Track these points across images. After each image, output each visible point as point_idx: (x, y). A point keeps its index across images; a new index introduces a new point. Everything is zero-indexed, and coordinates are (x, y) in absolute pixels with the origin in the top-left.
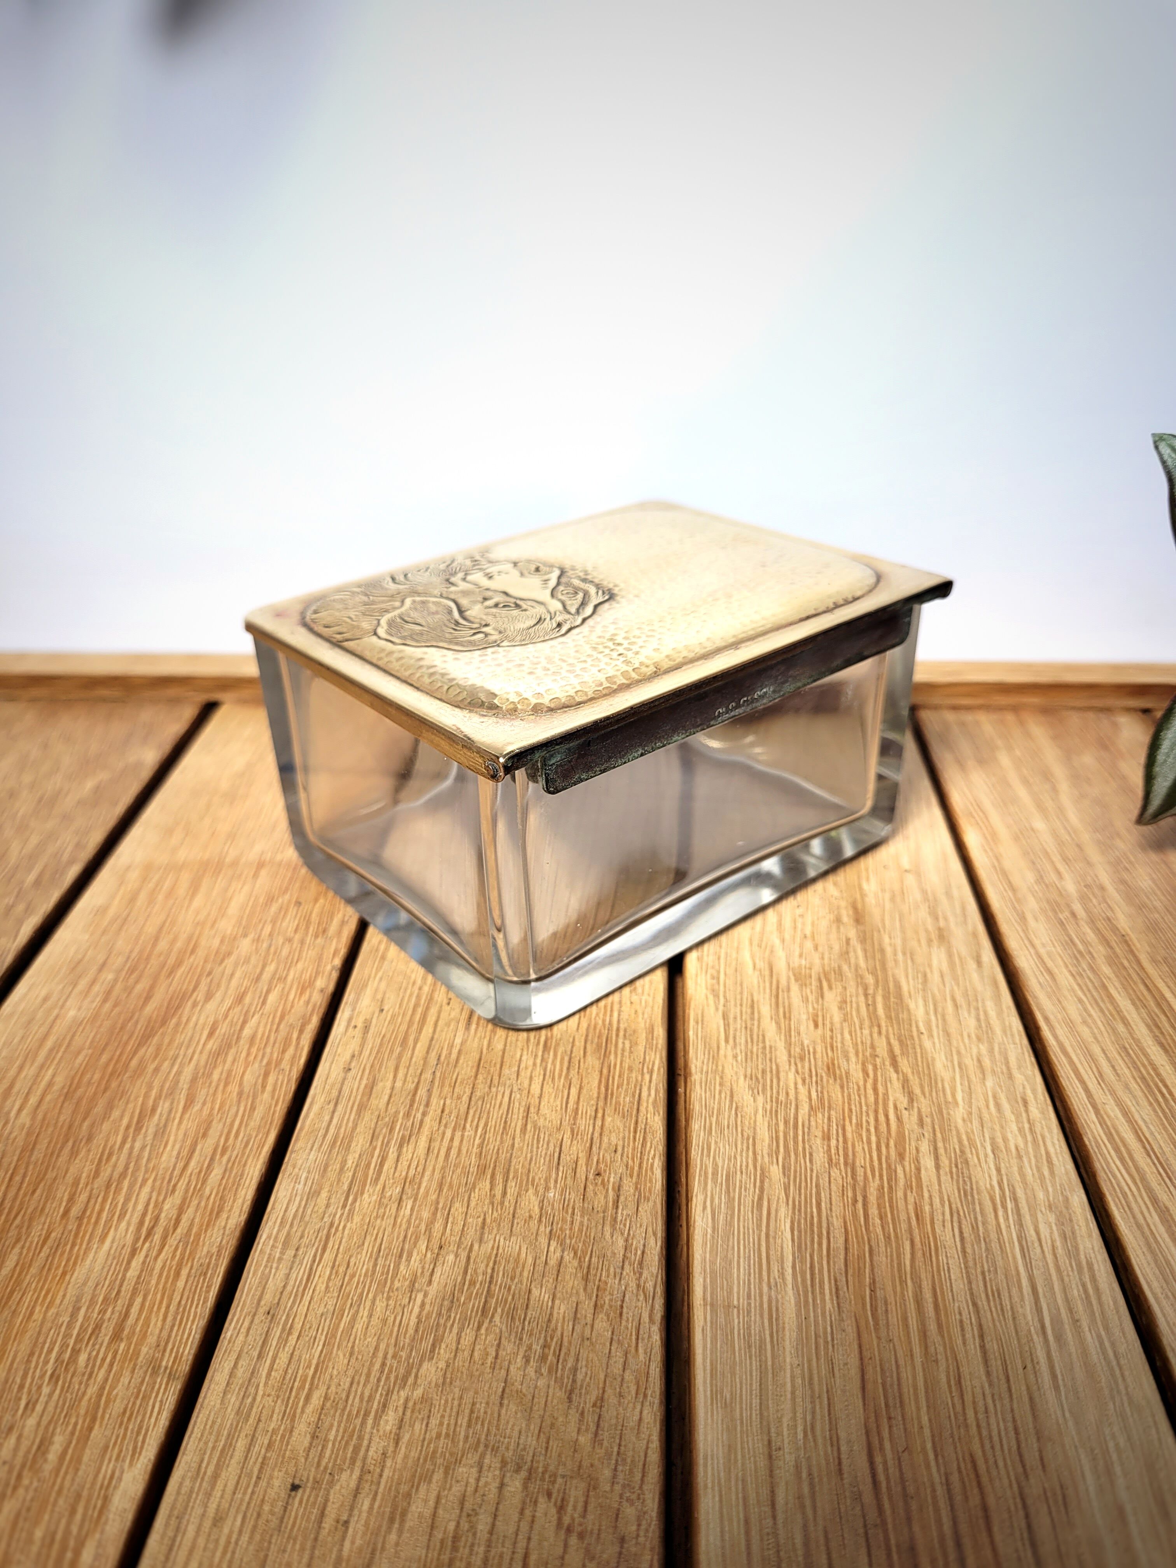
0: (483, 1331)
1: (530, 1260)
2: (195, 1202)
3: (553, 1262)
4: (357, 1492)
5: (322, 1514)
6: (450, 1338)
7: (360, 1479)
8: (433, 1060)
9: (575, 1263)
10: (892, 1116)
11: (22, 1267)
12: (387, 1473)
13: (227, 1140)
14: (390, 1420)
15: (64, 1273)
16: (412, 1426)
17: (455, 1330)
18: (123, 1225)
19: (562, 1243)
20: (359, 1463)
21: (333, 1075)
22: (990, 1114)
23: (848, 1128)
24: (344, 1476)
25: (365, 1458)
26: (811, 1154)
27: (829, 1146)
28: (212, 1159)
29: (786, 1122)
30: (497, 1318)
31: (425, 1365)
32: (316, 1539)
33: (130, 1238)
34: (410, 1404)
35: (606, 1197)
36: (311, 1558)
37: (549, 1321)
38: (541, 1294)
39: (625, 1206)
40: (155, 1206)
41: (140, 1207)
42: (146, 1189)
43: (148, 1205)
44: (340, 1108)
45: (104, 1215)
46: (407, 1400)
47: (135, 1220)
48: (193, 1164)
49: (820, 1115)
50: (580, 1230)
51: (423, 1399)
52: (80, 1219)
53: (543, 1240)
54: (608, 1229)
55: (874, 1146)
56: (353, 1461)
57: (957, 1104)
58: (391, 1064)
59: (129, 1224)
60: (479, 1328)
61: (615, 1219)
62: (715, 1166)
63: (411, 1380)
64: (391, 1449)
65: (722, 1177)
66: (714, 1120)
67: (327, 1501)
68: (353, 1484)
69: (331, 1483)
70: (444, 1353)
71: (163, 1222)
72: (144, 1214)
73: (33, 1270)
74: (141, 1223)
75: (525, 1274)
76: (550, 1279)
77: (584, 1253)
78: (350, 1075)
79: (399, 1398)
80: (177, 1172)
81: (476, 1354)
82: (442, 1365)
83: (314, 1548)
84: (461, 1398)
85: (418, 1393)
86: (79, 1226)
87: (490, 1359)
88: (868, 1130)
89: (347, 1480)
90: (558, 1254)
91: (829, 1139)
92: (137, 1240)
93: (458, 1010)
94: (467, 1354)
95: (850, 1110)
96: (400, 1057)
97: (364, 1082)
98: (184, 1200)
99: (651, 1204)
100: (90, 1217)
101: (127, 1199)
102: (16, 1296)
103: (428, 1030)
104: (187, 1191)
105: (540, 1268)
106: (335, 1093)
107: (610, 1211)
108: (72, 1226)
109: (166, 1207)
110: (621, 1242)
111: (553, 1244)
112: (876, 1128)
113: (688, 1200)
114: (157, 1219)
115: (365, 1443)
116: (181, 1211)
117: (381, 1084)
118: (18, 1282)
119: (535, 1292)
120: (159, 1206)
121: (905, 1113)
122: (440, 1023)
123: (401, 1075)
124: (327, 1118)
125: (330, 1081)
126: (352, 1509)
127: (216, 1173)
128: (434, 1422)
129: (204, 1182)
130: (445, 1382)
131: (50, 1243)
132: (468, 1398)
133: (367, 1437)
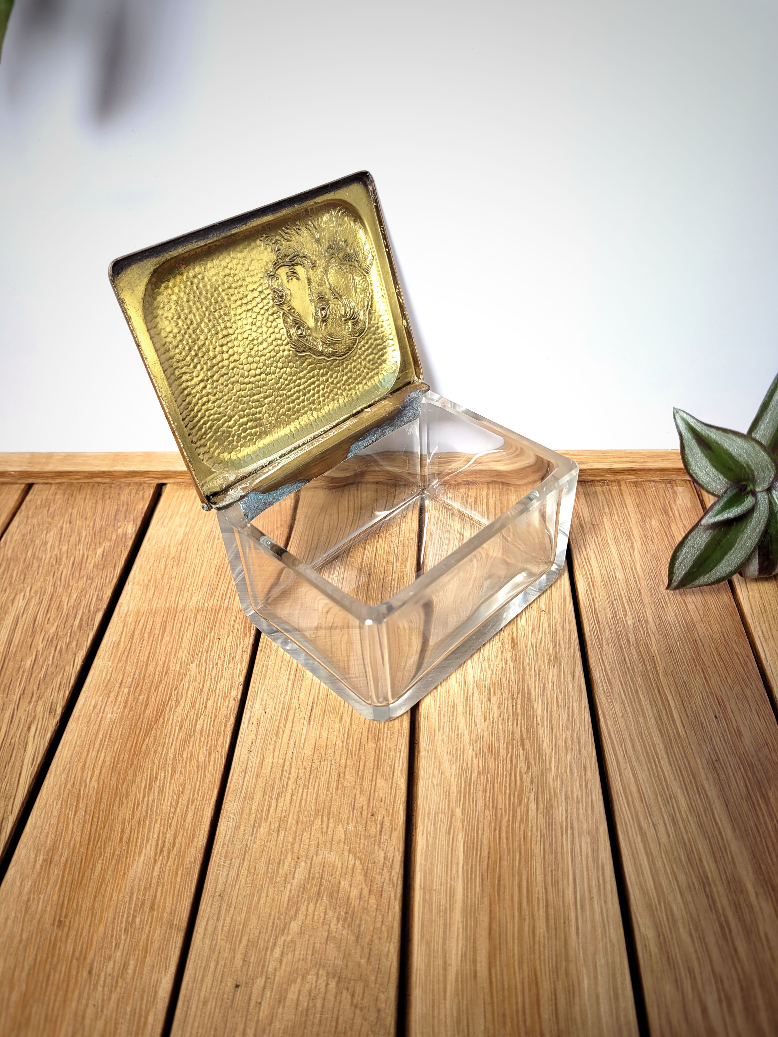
0: (318, 905)
1: (340, 865)
2: (181, 833)
3: (350, 866)
4: (264, 988)
5: (250, 999)
6: (303, 909)
7: (265, 982)
8: (292, 745)
9: (361, 867)
10: (518, 778)
11: (104, 870)
12: (277, 979)
13: (193, 795)
14: (277, 951)
15: (124, 874)
16: (287, 954)
17: (306, 904)
18: (149, 846)
19: (355, 855)
20: (264, 974)
21: (243, 755)
22: (567, 776)
23: (496, 785)
24: (259, 980)
25: (267, 971)
26: (476, 801)
27: (485, 796)
28: (187, 807)
29: (466, 782)
30: (325, 898)
31: (293, 923)
32: (248, 1011)
33: (152, 853)
34: (286, 944)
35: (376, 828)
36: (246, 1020)
37: (348, 899)
38: (345, 884)
39: (385, 834)
40: (163, 835)
41: (156, 836)
42: (158, 825)
43: (159, 834)
44: (247, 775)
45: (139, 840)
46: (285, 941)
47: (154, 843)
48: (178, 810)
49: (483, 777)
50: (364, 848)
51: (292, 941)
52: (128, 843)
53: (346, 853)
54: (376, 847)
55: (507, 796)
56: (262, 972)
57: (551, 770)
58: (271, 747)
59: (151, 846)
60: (316, 904)
61: (380, 841)
62: (429, 808)
63: (286, 931)
64: (278, 966)
65: (432, 816)
66: (430, 780)
67: (251, 993)
68: (262, 985)
69: (253, 984)
70: (301, 916)
71: (167, 844)
72: (158, 840)
73: (110, 873)
74: (157, 845)
75: (338, 873)
76: (349, 875)
77: (365, 860)
78: (252, 754)
79: (280, 941)
80: (171, 815)
81: (316, 917)
82: (300, 923)
83: (247, 1015)
84: (309, 940)
85: (289, 938)
86: (128, 847)
87: (321, 920)
88: (505, 786)
89: (260, 982)
90: (353, 862)
91: (486, 792)
92: (156, 854)
93: (304, 712)
94: (311, 916)
95: (498, 774)
96: (275, 743)
97: (259, 759)
98: (176, 831)
99: (397, 832)
100: (132, 842)
101: (149, 831)
102: (104, 887)
103: (289, 725)
104: (177, 826)
105: (344, 870)
106: (244, 766)
107: (378, 837)
108: (125, 847)
109: (168, 836)
110: (382, 855)
111: (351, 855)
112: (510, 785)
113: (416, 829)
114: (164, 842)
115: (267, 964)
116: (175, 838)
117: (266, 760)
118: (104, 879)
119: (342, 883)
120: (164, 835)
121: (525, 775)
122: (295, 720)
123: (276, 754)
124: (241, 782)
125: (241, 759)
126: (262, 996)
127: (190, 814)
128: (297, 953)
129: (185, 820)
130: (301, 933)
131: (115, 857)
132: (311, 941)
133: (267, 960)
